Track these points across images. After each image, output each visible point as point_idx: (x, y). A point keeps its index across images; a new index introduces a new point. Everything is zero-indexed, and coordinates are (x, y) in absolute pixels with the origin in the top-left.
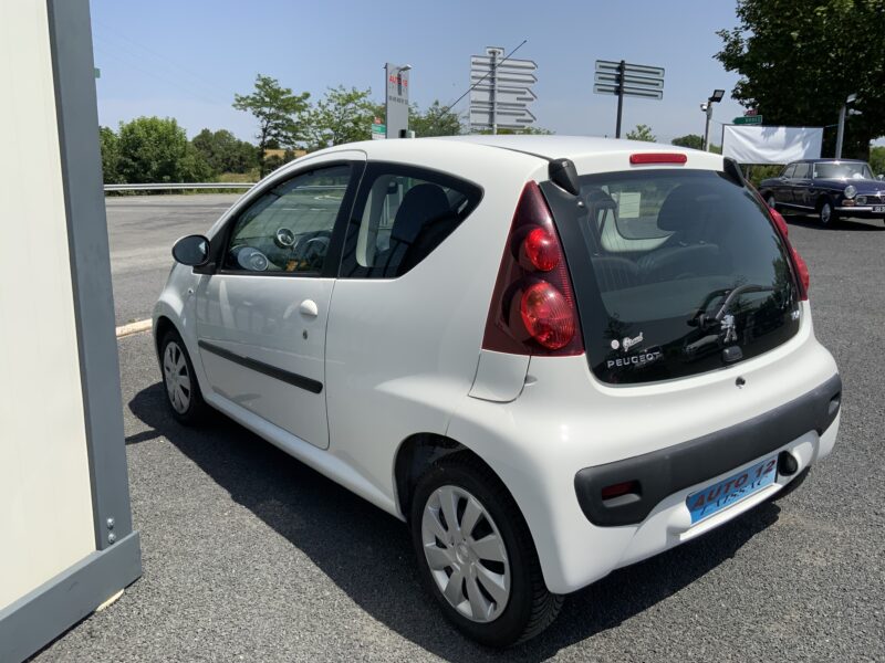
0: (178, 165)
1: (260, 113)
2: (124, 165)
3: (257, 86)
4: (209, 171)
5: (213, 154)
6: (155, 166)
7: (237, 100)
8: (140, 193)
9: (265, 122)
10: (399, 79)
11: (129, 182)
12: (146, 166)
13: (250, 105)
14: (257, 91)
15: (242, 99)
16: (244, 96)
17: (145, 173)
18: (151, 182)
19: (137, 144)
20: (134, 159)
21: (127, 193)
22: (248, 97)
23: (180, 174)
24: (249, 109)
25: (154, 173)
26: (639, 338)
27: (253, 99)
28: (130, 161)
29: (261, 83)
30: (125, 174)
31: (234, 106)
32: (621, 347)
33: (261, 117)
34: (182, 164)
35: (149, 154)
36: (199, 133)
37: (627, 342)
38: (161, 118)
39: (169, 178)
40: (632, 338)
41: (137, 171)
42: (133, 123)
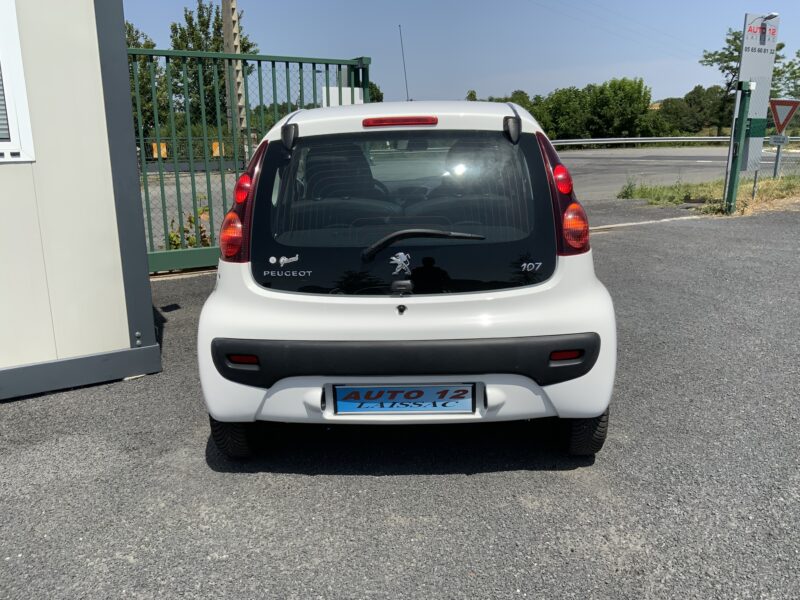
0: (637, 121)
1: (727, 68)
2: (590, 122)
3: (728, 41)
4: (667, 126)
5: (702, 109)
6: (617, 123)
7: (706, 57)
8: (600, 146)
9: (730, 76)
10: (763, 29)
11: (593, 137)
12: (609, 122)
13: (717, 60)
14: (726, 45)
15: (710, 55)
16: (713, 52)
17: (607, 128)
18: (611, 136)
19: (604, 103)
20: (600, 117)
21: (589, 147)
22: (716, 52)
23: (638, 129)
24: (715, 64)
25: (616, 129)
26: (295, 259)
27: (722, 54)
28: (596, 118)
29: (731, 38)
30: (591, 130)
31: (701, 62)
32: (278, 263)
33: (727, 71)
34: (640, 120)
35: (612, 112)
36: (692, 89)
37: (284, 260)
38: (630, 78)
39: (627, 133)
40: (288, 257)
41: (600, 127)
42: (605, 85)
